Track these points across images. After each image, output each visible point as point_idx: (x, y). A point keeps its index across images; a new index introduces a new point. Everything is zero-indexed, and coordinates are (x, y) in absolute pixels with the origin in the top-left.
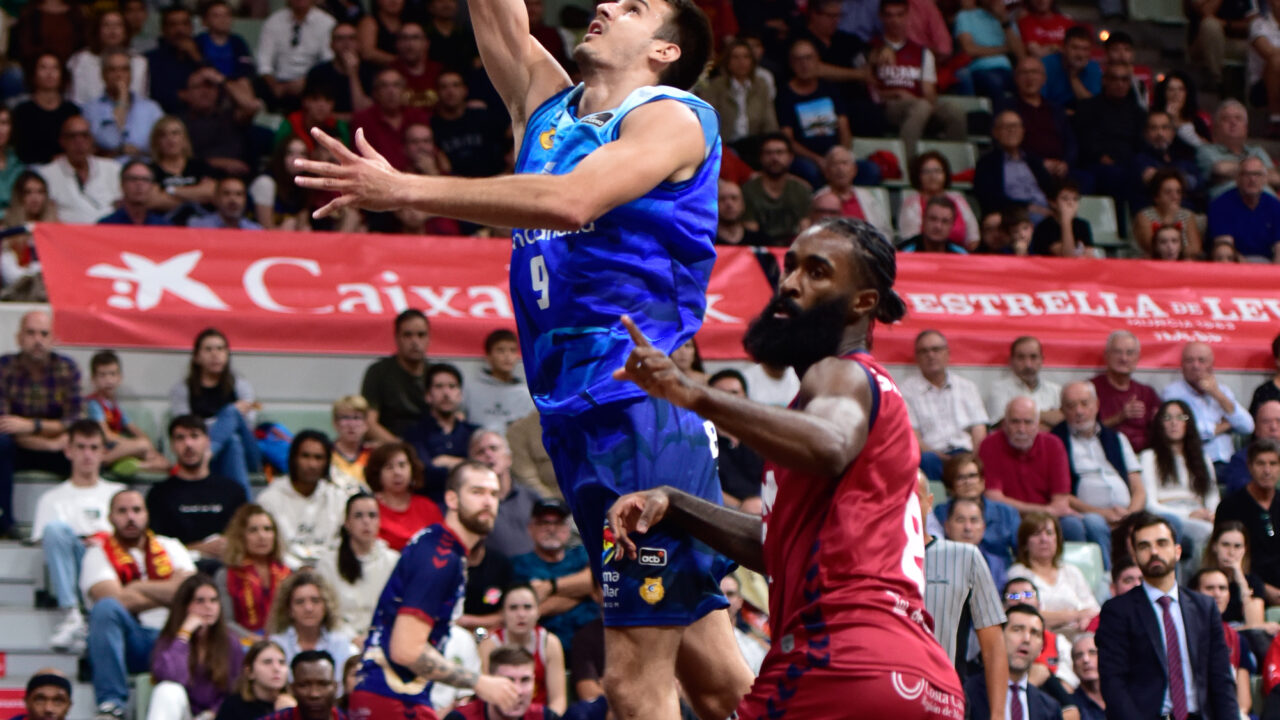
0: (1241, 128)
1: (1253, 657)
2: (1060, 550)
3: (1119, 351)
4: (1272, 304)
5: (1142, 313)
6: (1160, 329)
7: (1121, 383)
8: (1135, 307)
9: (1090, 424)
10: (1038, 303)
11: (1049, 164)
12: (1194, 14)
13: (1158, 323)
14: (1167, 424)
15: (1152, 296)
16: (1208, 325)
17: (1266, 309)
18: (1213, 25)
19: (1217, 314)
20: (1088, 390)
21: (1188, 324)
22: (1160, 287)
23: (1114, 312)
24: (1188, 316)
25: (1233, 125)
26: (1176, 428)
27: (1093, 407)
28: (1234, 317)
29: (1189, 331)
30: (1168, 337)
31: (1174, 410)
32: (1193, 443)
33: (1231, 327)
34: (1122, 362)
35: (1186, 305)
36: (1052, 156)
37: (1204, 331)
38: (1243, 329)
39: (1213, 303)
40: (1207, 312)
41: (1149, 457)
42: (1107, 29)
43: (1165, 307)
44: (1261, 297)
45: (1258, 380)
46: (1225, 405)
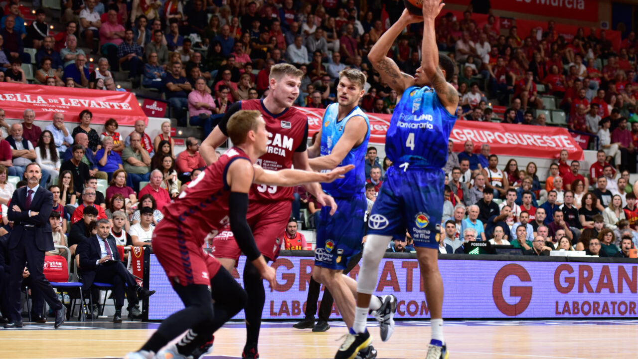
0: (75, 43)
1: (69, 215)
2: (7, 178)
3: (28, 116)
4: (82, 101)
5: (38, 102)
6: (44, 107)
7: (29, 126)
8: (36, 100)
9: (20, 137)
10: (4, 97)
11: (12, 54)
12: (64, 7)
13: (43, 105)
14: (45, 138)
15: (42, 97)
16: (61, 107)
17: (80, 102)
18: (69, 10)
19: (64, 103)
20: (20, 126)
21: (53, 106)
22: (45, 94)
23: (29, 101)
24: (54, 104)
25: (72, 42)
26: (47, 140)
27: (22, 132)
28: (69, 104)
29: (54, 109)
30: (46, 110)
31: (47, 134)
32: (52, 146)
33: (68, 108)
34: (29, 120)
35: (53, 100)
36: (13, 51)
37: (59, 109)
38: (72, 109)
39: (62, 100)
40: (60, 102)
41: (38, 149)
42: (34, 10)
43: (46, 100)
44: (78, 99)
45: (76, 125)
46: (65, 134)
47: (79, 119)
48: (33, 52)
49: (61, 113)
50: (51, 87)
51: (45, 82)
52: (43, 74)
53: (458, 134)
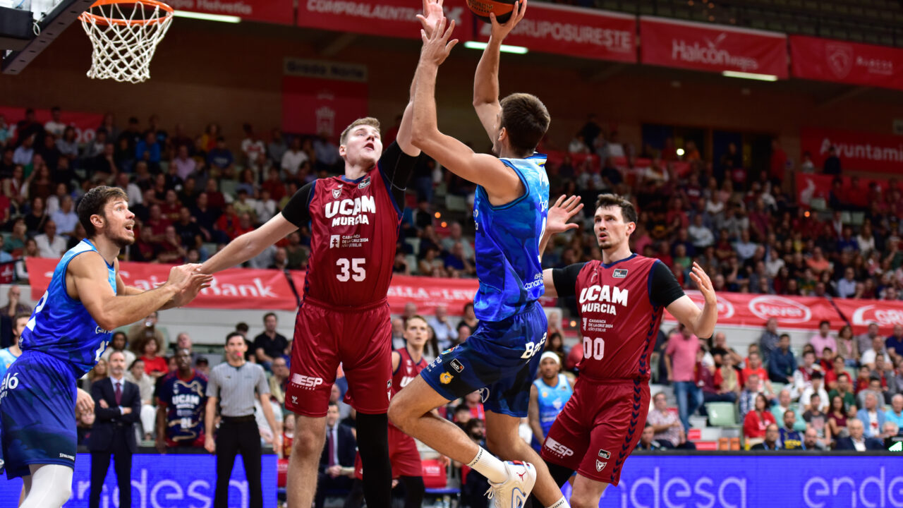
5: (420, 295)
6: (426, 301)
8: (418, 293)
15: (424, 289)
17: (464, 294)
19: (447, 296)
22: (427, 287)
23: (410, 295)
24: (436, 297)
28: (452, 297)
30: (429, 304)
33: (451, 301)
35: (436, 293)
38: (456, 302)
39: (445, 292)
40: (442, 296)
43: (428, 293)
44: (462, 290)
46: (449, 328)
47: (464, 313)
48: (415, 243)
49: (443, 306)
50: (437, 280)
51: (430, 274)
52: (427, 266)
53: (881, 316)
